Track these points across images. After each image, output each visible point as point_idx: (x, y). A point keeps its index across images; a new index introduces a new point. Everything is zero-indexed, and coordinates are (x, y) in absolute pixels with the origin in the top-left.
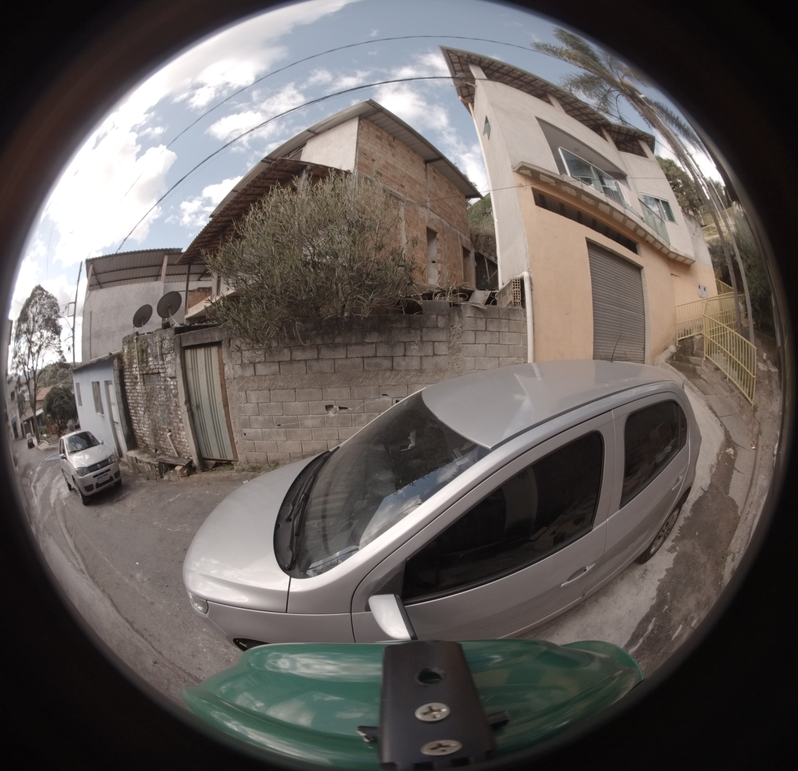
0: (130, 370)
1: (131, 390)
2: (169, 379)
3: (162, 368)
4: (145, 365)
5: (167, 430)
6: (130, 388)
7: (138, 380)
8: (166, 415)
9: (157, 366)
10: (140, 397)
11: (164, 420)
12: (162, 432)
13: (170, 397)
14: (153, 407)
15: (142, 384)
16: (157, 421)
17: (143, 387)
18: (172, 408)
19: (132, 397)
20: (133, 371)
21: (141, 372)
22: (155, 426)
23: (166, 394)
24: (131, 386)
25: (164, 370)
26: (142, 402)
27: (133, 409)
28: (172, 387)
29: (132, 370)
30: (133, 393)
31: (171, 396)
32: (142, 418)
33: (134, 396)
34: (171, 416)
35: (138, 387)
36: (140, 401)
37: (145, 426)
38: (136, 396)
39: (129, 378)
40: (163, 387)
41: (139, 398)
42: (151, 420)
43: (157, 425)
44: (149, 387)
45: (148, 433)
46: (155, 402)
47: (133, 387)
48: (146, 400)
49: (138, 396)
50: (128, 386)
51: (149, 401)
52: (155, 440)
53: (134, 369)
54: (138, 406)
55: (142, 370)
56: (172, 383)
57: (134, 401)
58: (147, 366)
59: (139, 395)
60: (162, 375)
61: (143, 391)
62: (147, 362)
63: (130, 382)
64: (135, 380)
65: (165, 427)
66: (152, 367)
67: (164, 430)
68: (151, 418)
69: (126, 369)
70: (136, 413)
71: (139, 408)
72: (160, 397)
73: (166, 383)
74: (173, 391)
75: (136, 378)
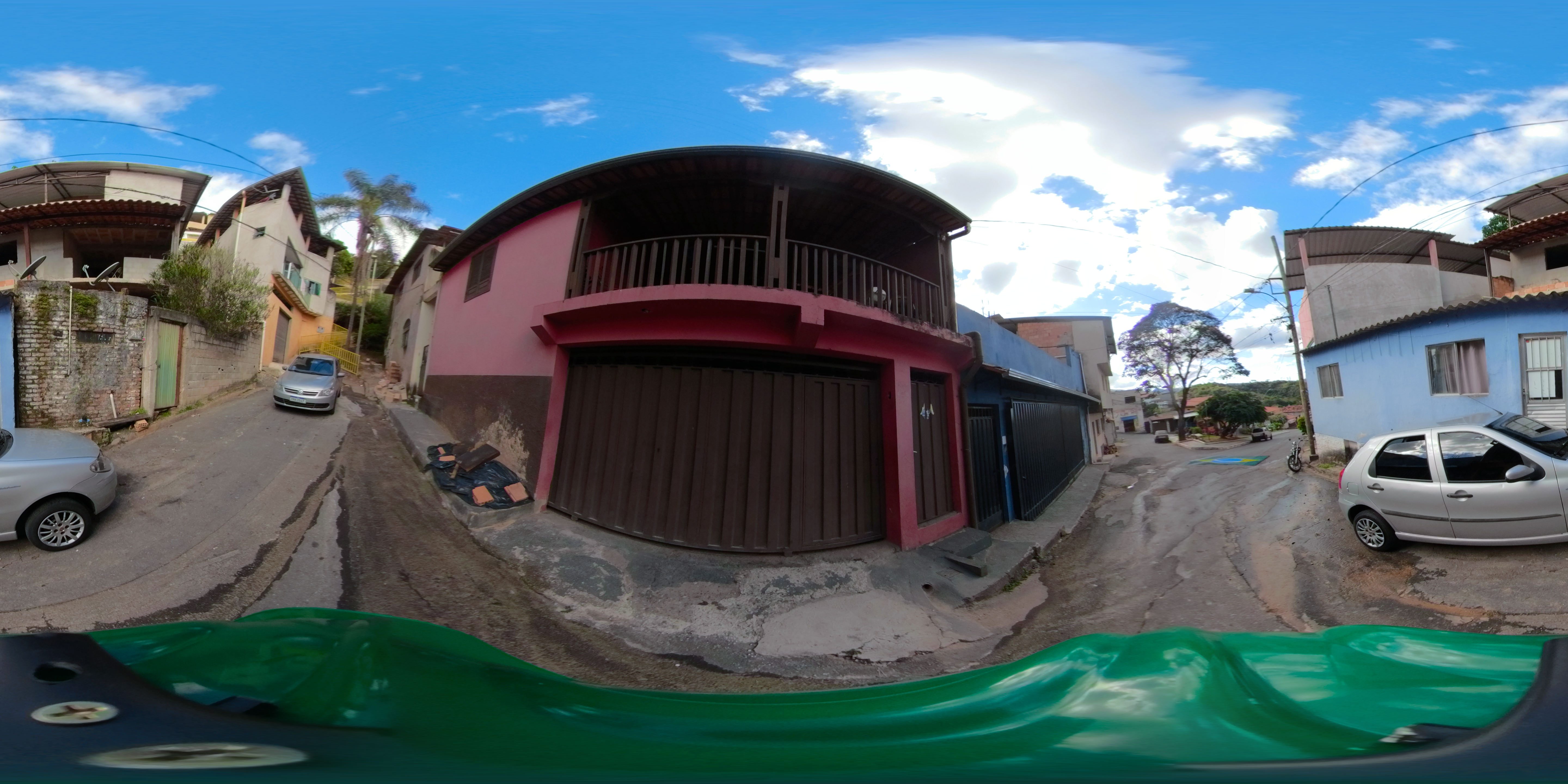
0: (42, 323)
1: (39, 349)
2: (128, 341)
3: (119, 329)
4: (86, 321)
5: (110, 392)
6: (37, 346)
7: (64, 337)
8: (113, 376)
9: (113, 327)
10: (64, 357)
11: (108, 380)
12: (98, 396)
13: (126, 357)
14: (91, 369)
15: (74, 342)
16: (94, 383)
17: (74, 346)
18: (125, 368)
19: (39, 358)
20: (51, 325)
21: (75, 328)
22: (88, 390)
23: (120, 355)
24: (39, 343)
25: (123, 332)
26: (67, 363)
27: (34, 374)
28: (130, 349)
29: (50, 323)
30: (44, 353)
31: (128, 356)
32: (59, 384)
33: (44, 356)
34: (121, 376)
35: (61, 346)
36: (61, 363)
37: (63, 393)
38: (52, 357)
39: (34, 333)
40: (116, 347)
41: (61, 359)
42: (82, 384)
43: (92, 389)
44: (87, 347)
45: (65, 401)
46: (97, 363)
47: (45, 345)
48: (79, 360)
49: (58, 355)
50: (30, 343)
51: (84, 362)
52: (79, 408)
53: (55, 323)
54: (53, 369)
55: (78, 326)
56: (132, 345)
57: (43, 363)
58: (92, 323)
59: (62, 354)
60: (118, 336)
61: (74, 350)
62: (94, 319)
63: (37, 339)
64: (53, 337)
65: (108, 389)
66: (102, 325)
67: (103, 392)
68: (82, 380)
69: (31, 320)
70: (40, 377)
71: (54, 372)
72: (109, 358)
73: (123, 344)
74: (132, 353)
75: (61, 334)
